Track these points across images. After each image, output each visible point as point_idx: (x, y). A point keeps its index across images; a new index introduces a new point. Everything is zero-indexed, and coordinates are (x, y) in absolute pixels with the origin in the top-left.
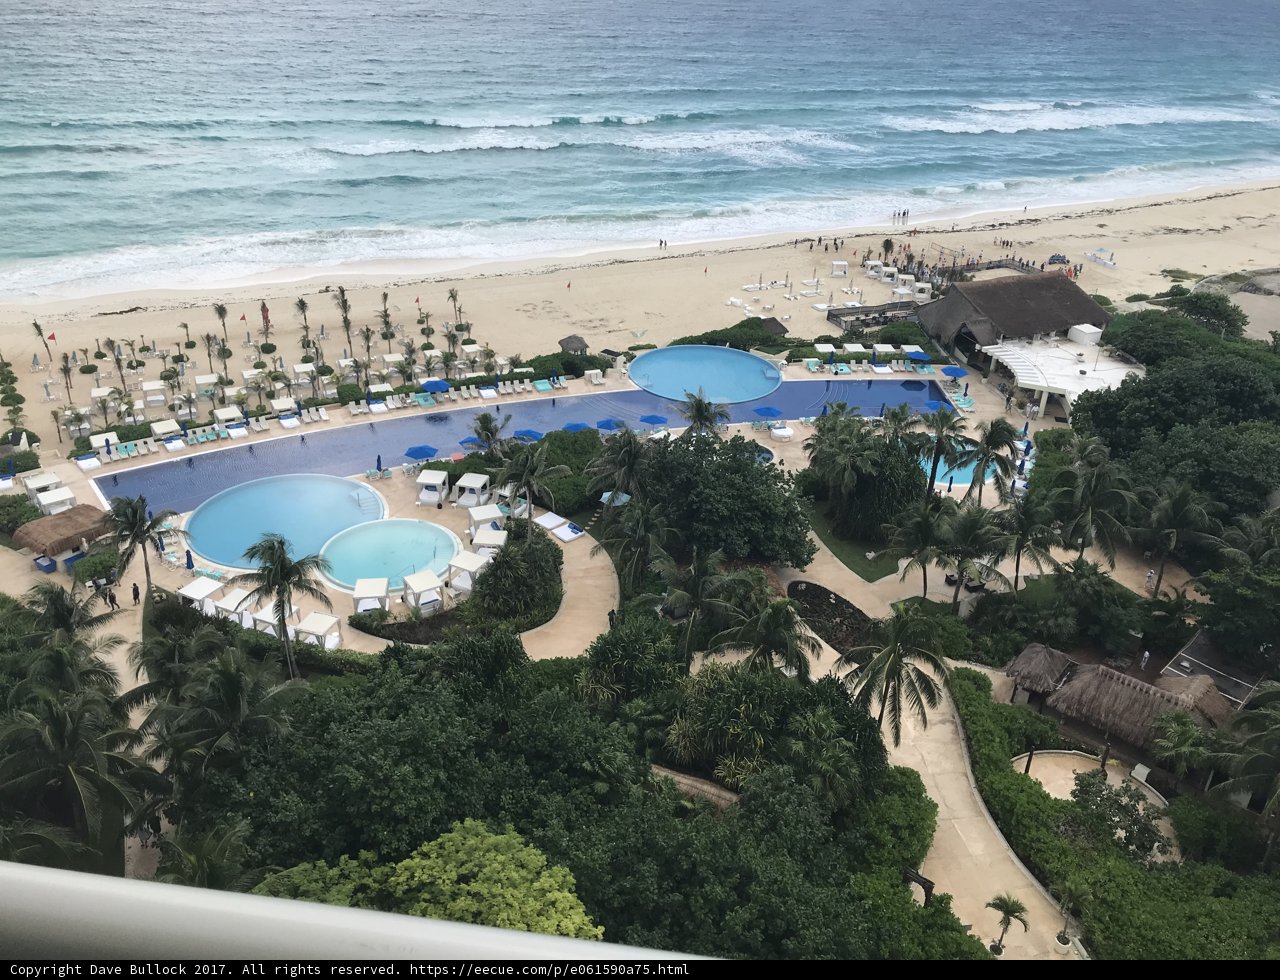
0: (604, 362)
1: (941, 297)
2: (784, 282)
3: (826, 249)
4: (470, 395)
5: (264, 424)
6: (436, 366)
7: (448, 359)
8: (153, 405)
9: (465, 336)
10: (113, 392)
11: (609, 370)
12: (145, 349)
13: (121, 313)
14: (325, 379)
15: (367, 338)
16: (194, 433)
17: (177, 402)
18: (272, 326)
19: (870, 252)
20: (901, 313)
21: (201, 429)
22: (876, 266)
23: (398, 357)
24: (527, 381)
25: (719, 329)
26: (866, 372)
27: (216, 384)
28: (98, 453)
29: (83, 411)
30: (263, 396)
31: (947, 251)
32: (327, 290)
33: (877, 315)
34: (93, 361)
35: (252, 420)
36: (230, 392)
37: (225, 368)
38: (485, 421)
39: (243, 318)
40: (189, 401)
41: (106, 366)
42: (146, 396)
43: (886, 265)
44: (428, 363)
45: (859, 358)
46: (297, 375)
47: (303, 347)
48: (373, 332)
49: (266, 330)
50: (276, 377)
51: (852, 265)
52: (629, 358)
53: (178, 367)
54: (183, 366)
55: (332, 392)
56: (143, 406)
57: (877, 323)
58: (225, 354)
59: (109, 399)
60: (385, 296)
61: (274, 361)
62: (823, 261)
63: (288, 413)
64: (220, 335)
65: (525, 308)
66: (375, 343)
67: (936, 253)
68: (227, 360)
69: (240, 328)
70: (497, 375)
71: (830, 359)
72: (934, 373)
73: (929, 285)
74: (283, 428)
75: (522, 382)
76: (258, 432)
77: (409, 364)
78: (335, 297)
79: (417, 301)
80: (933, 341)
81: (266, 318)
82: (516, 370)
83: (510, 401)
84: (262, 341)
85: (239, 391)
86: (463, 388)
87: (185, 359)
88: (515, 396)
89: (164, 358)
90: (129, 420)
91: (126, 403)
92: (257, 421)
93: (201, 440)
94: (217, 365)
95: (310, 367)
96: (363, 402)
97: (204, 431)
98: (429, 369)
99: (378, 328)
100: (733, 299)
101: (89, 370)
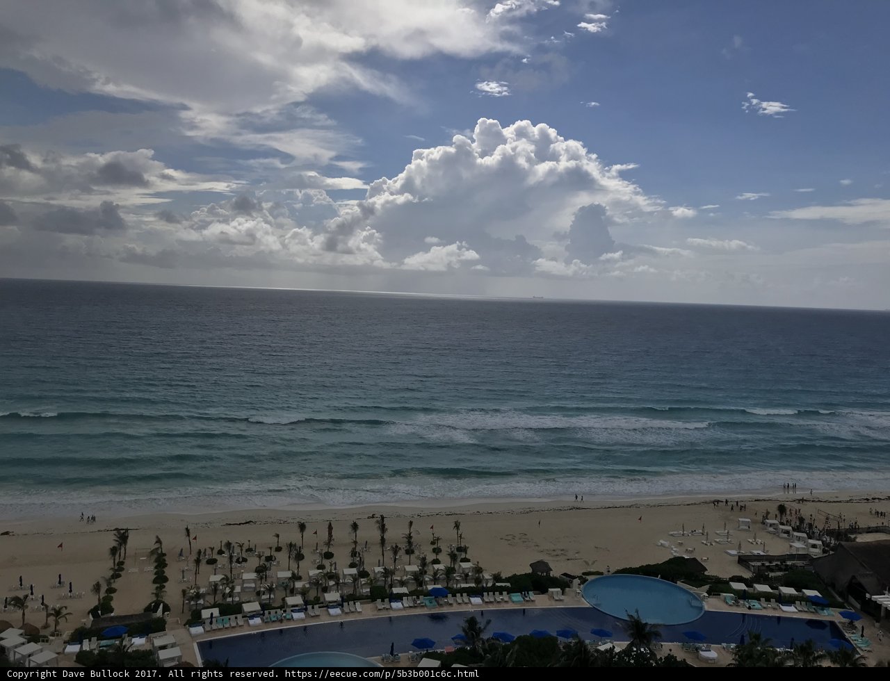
0: (564, 583)
1: (831, 552)
2: (701, 531)
3: (732, 509)
4: (463, 601)
5: (317, 610)
6: (441, 577)
7: (450, 571)
8: (247, 590)
9: (463, 556)
10: (223, 579)
11: (567, 589)
12: (249, 550)
13: (240, 524)
14: (363, 581)
15: (395, 553)
16: (270, 613)
17: (262, 589)
18: (333, 540)
19: (768, 513)
20: (799, 563)
21: (275, 610)
22: (774, 524)
23: (414, 568)
24: (505, 593)
25: (652, 563)
26: (774, 609)
27: (290, 578)
28: (204, 623)
29: (202, 590)
30: (320, 590)
31: (831, 517)
32: (373, 517)
33: (779, 563)
34: (215, 556)
35: (309, 607)
36: (299, 585)
37: (298, 567)
38: (472, 622)
39: (316, 533)
40: (270, 590)
41: (223, 560)
42: (243, 584)
43: (782, 524)
44: (435, 574)
45: (768, 597)
46: (345, 576)
47: (352, 556)
48: (400, 549)
49: (328, 544)
50: (331, 576)
51: (754, 522)
52: (583, 581)
53: (268, 564)
54: (271, 564)
55: (366, 590)
56: (239, 591)
57: (780, 570)
58: (300, 557)
59: (219, 583)
60: (411, 523)
61: (331, 565)
62: (732, 517)
63: (335, 604)
64: (299, 544)
65: (507, 538)
66: (400, 556)
67: (823, 518)
68: (301, 563)
69: (312, 540)
70: (483, 586)
71: (742, 595)
72: (831, 615)
73: (820, 543)
74: (329, 614)
75: (501, 594)
76: (312, 617)
77: (421, 573)
78: (378, 522)
79: (432, 528)
80: (829, 588)
81: (330, 534)
82: (497, 584)
83: (491, 608)
84: (325, 550)
85: (304, 585)
86: (458, 595)
87: (273, 559)
88: (495, 604)
89: (260, 557)
90: (229, 599)
91: (230, 588)
92: (313, 608)
93: (273, 619)
94: (294, 565)
95: (354, 571)
96: (387, 600)
97: (276, 612)
98: (435, 580)
99: (403, 546)
100: (662, 542)
101: (212, 562)
